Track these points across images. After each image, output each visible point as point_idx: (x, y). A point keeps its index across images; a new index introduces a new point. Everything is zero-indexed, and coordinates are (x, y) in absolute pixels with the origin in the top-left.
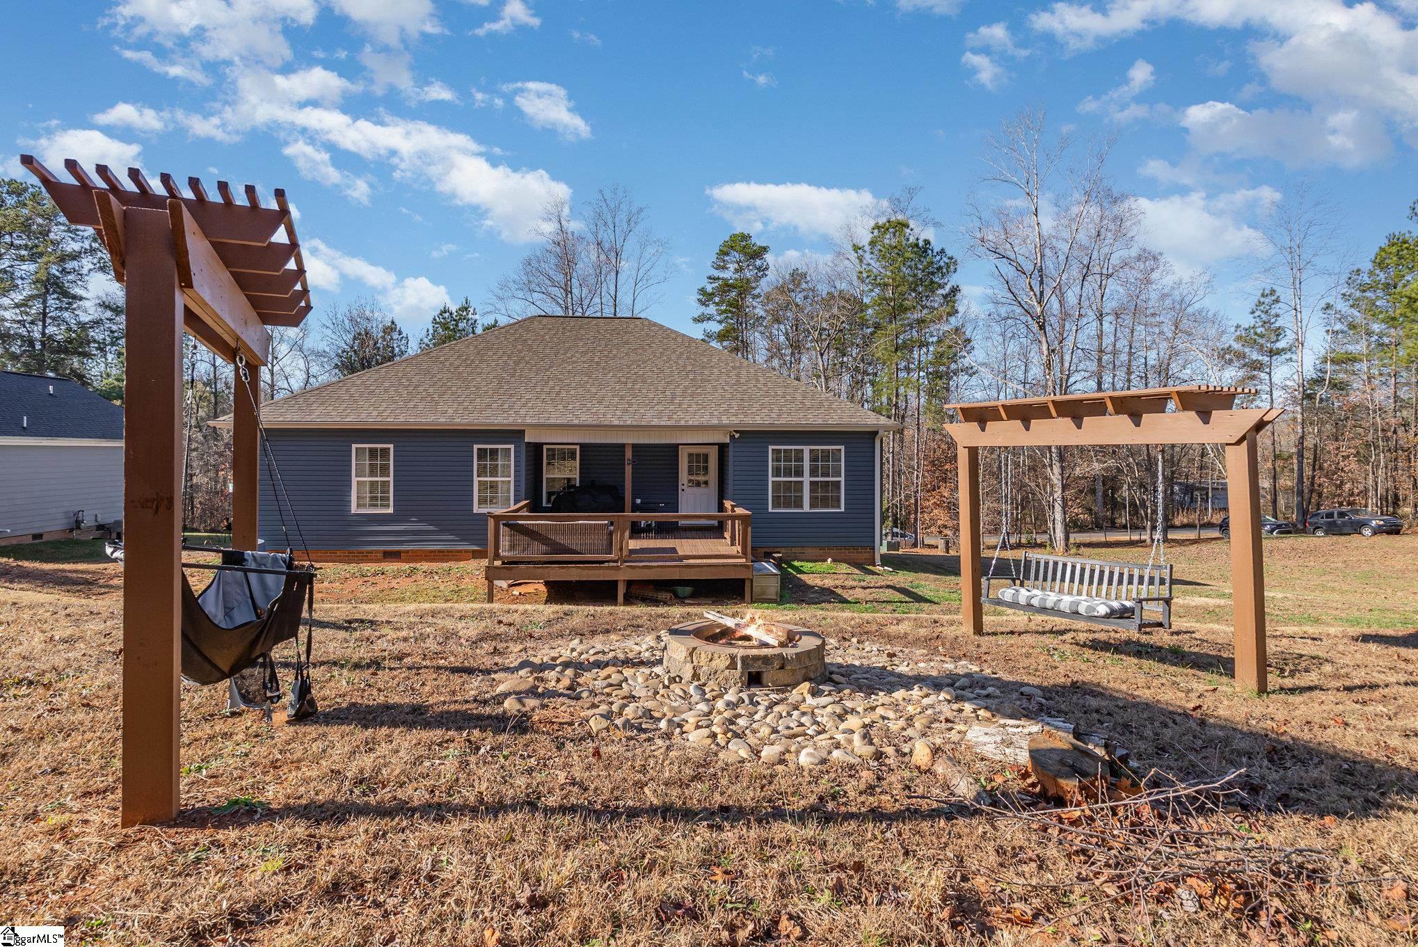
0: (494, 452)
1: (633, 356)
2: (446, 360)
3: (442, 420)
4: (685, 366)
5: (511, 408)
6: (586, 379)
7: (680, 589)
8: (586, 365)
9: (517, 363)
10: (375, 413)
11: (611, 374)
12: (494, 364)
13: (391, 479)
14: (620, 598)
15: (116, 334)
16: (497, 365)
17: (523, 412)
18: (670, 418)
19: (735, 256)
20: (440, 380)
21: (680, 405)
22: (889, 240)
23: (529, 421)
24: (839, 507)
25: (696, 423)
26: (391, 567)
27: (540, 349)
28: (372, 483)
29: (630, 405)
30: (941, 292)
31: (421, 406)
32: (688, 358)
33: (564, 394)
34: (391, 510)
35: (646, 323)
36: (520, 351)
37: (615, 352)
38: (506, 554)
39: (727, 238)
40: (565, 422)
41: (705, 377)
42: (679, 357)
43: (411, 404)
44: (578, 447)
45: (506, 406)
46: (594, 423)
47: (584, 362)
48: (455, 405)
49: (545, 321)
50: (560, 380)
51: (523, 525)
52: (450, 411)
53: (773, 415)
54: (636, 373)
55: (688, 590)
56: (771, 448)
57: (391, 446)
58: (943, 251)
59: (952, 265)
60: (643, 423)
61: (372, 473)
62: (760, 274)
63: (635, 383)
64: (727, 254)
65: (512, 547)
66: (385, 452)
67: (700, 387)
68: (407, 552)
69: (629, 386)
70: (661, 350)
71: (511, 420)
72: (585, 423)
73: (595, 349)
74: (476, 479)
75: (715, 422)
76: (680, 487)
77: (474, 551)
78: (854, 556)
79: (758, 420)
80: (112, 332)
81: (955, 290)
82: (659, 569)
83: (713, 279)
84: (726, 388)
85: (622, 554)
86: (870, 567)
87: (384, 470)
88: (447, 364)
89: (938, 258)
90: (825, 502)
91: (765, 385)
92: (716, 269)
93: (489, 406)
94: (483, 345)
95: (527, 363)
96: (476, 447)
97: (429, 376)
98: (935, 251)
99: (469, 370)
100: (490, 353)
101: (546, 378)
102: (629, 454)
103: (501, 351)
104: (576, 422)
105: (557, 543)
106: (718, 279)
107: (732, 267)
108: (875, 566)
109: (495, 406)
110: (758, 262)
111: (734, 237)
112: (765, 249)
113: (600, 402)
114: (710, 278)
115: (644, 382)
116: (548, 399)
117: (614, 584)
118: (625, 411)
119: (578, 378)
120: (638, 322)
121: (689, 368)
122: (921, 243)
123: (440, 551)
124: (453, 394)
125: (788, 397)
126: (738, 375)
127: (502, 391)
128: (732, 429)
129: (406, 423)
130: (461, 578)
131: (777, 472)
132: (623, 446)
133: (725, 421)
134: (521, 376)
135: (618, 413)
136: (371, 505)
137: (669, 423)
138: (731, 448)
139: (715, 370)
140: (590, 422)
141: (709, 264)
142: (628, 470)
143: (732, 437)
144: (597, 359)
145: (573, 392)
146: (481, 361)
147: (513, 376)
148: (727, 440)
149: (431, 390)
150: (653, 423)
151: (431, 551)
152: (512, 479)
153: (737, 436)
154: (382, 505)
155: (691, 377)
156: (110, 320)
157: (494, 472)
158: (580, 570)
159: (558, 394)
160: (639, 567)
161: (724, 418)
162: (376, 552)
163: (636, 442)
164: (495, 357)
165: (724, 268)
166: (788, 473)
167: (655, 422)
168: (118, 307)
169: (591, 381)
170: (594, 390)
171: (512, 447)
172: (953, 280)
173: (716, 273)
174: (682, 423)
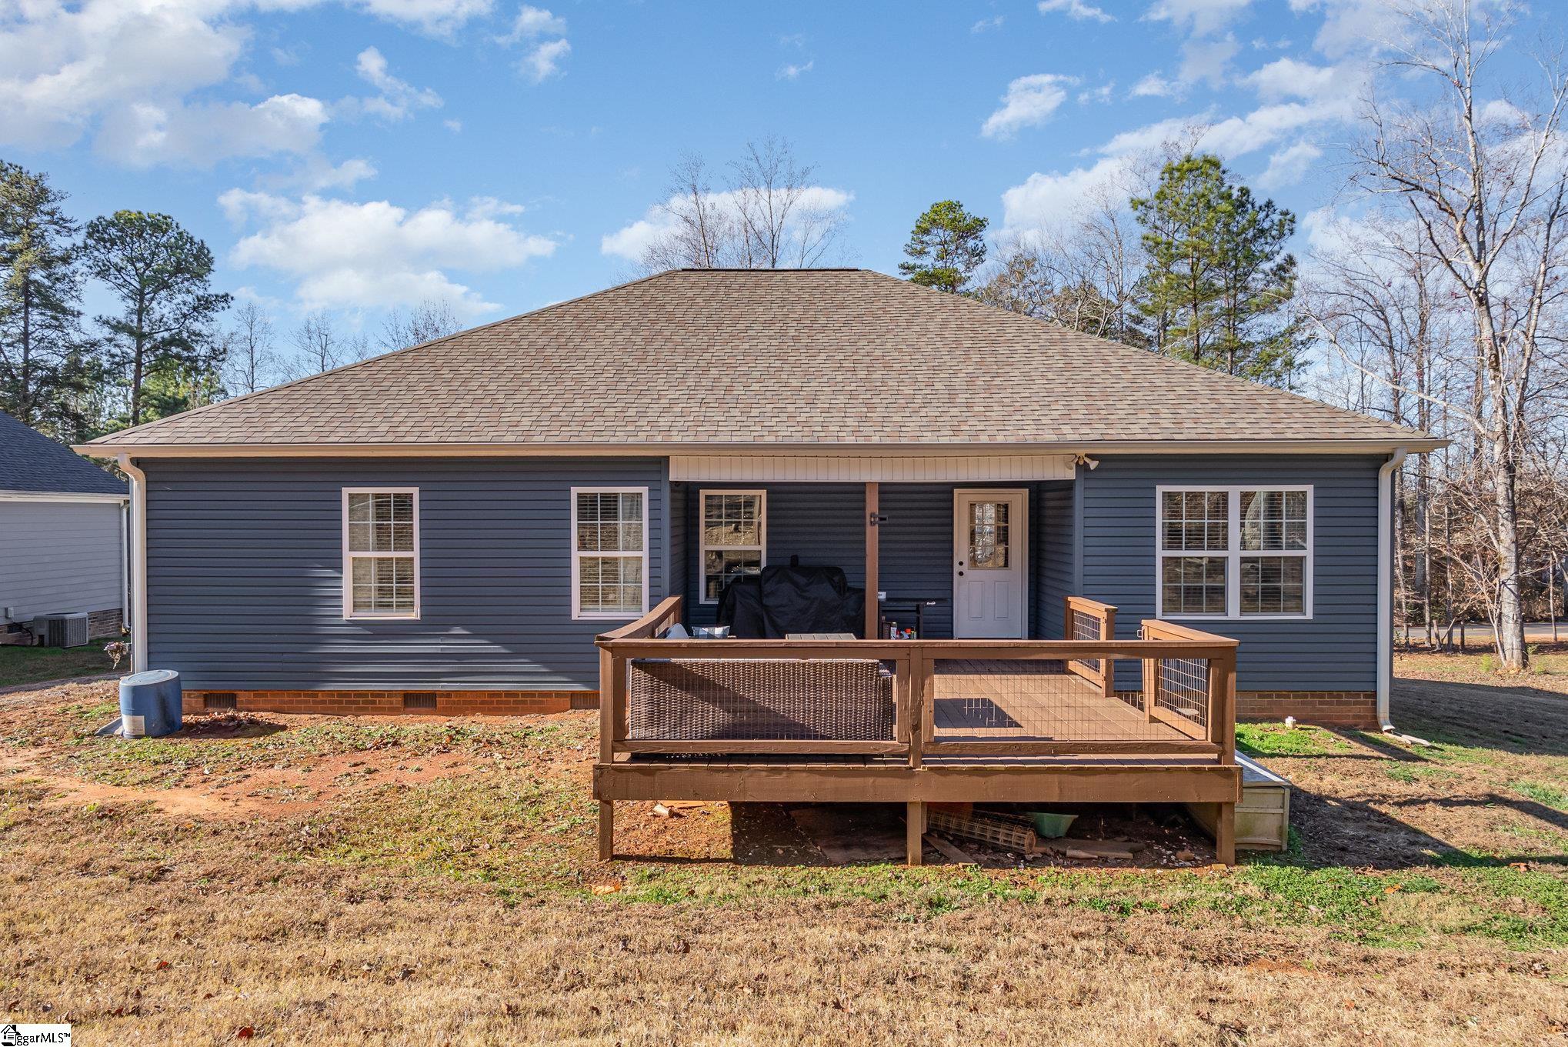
0: (610, 501)
1: (858, 327)
2: (522, 337)
3: (510, 438)
4: (958, 341)
5: (641, 414)
6: (778, 364)
7: (1048, 819)
8: (774, 342)
9: (649, 341)
10: (384, 427)
11: (823, 356)
12: (607, 342)
13: (415, 554)
14: (914, 846)
15: (117, 359)
16: (615, 344)
17: (664, 422)
18: (956, 432)
19: (939, 235)
20: (508, 369)
21: (969, 406)
22: (1187, 189)
23: (676, 438)
24: (1301, 609)
25: (1011, 440)
26: (416, 725)
27: (689, 318)
28: (381, 560)
29: (872, 408)
30: (1267, 266)
31: (471, 414)
32: (960, 328)
33: (739, 389)
34: (415, 615)
35: (869, 276)
36: (653, 322)
37: (823, 320)
38: (641, 733)
39: (927, 210)
40: (749, 439)
41: (1000, 358)
42: (944, 324)
43: (453, 411)
44: (763, 493)
45: (632, 412)
46: (806, 440)
47: (770, 338)
48: (536, 412)
49: (694, 276)
50: (730, 366)
51: (680, 666)
52: (526, 422)
53: (1165, 423)
54: (868, 354)
55: (1067, 820)
56: (1160, 489)
57: (415, 491)
58: (1269, 204)
59: (1287, 224)
60: (904, 441)
61: (382, 545)
62: (974, 260)
63: (870, 370)
64: (926, 232)
65: (655, 717)
66: (404, 502)
67: (998, 375)
68: (448, 694)
69: (862, 374)
70: (906, 316)
71: (642, 437)
72: (787, 441)
73: (786, 316)
74: (576, 555)
75: (1049, 437)
76: (957, 568)
77: (573, 695)
78: (1333, 710)
79: (1137, 431)
80: (113, 356)
81: (1291, 261)
82: (1009, 777)
83: (907, 268)
84: (1050, 375)
85: (918, 739)
86: (1372, 735)
87: (403, 538)
88: (525, 343)
89: (1262, 215)
90: (1271, 597)
91: (1124, 369)
92: (911, 254)
93: (599, 412)
94: (588, 314)
95: (668, 340)
96: (575, 491)
97: (489, 364)
98: (1257, 205)
99: (562, 352)
100: (601, 326)
101: (702, 363)
102: (872, 505)
103: (620, 323)
104: (770, 439)
105: (762, 710)
106: (914, 267)
107: (933, 251)
108: (1379, 730)
109: (610, 412)
110: (971, 243)
111: (936, 209)
112: (981, 224)
113: (811, 403)
114: (902, 267)
115: (887, 367)
116: (710, 398)
117: (899, 810)
118: (864, 419)
119: (762, 364)
120: (854, 275)
121: (967, 344)
122: (1235, 194)
123: (508, 694)
124: (532, 392)
125: (1180, 390)
126: (1065, 354)
127: (622, 386)
128: (1082, 452)
129: (441, 444)
130: (547, 758)
131: (1173, 536)
132: (860, 488)
133: (1070, 434)
134: (657, 361)
135: (850, 421)
136: (381, 605)
137: (956, 440)
138: (1079, 493)
139: (1018, 347)
140: (797, 438)
141: (902, 247)
142: (872, 534)
143: (1082, 468)
144: (792, 332)
145: (756, 387)
146: (585, 339)
147: (642, 361)
148: (1071, 474)
149: (493, 386)
150: (924, 441)
151: (493, 694)
152: (645, 554)
153: (1093, 465)
154: (400, 605)
155: (976, 358)
156: (110, 340)
157: (610, 542)
158: (817, 778)
159: (728, 389)
160: (960, 772)
161: (1066, 429)
162: (391, 694)
163: (887, 477)
164: (609, 332)
165: (921, 253)
166: (1195, 538)
167: (928, 438)
168: (119, 322)
169: (786, 367)
170: (795, 383)
171: (644, 490)
172: (1289, 246)
173: (911, 261)
174: (984, 439)
